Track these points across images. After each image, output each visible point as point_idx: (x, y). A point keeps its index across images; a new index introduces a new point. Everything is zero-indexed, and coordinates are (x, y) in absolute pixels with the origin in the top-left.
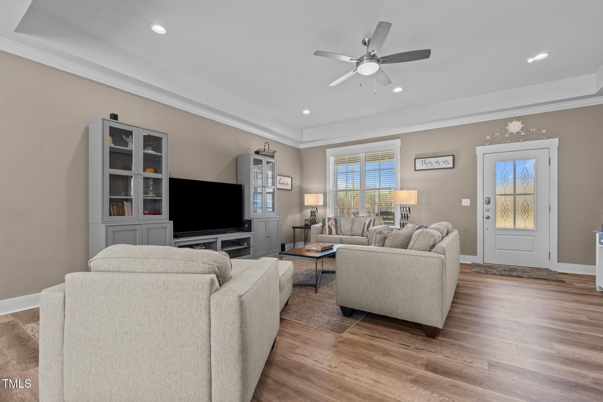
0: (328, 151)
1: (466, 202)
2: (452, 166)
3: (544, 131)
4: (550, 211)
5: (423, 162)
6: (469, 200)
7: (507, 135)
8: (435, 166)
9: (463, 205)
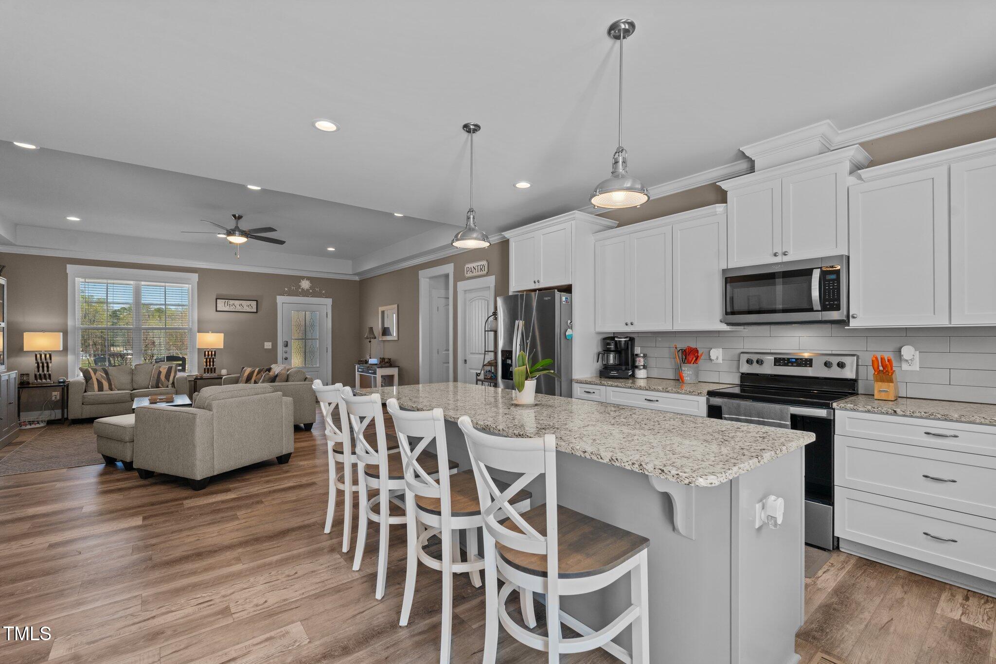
1: (268, 345)
2: (255, 311)
4: (327, 352)
5: (226, 303)
7: (300, 290)
8: (239, 309)
9: (266, 347)
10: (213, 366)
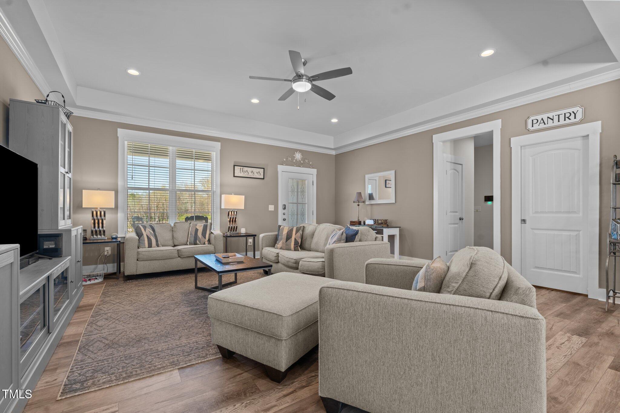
0: (120, 131)
1: (271, 208)
2: (262, 177)
3: (311, 163)
4: (313, 215)
5: (241, 169)
6: (273, 206)
7: (294, 161)
8: (251, 175)
9: (270, 210)
10: (235, 225)
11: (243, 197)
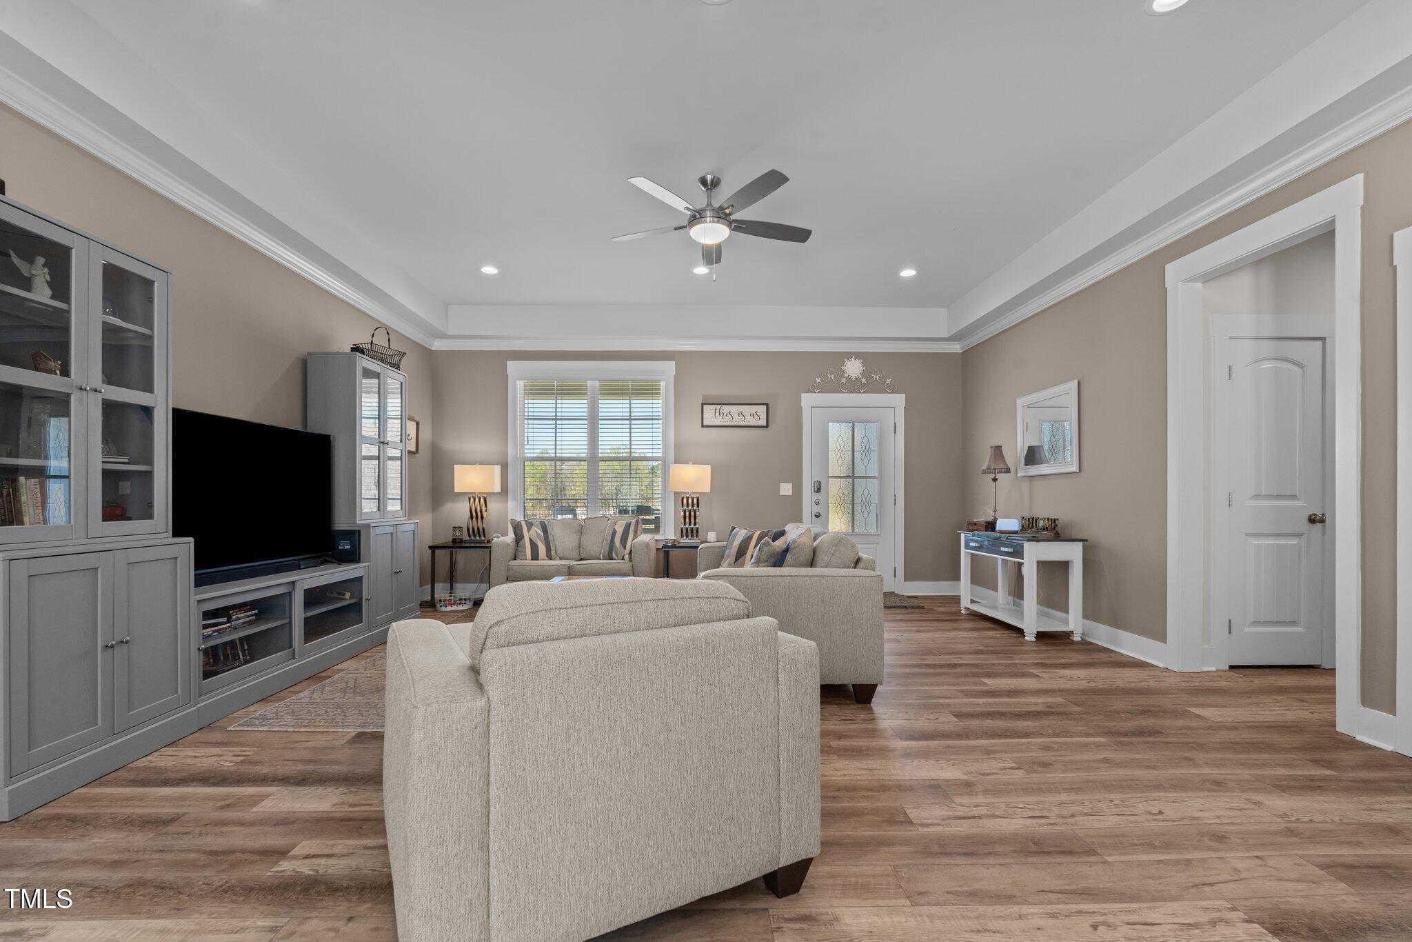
0: (511, 365)
1: (786, 489)
2: (764, 423)
3: (888, 381)
4: (895, 504)
5: (718, 411)
6: (790, 486)
7: (843, 380)
8: (738, 421)
9: (782, 493)
10: (695, 524)
11: (709, 467)
